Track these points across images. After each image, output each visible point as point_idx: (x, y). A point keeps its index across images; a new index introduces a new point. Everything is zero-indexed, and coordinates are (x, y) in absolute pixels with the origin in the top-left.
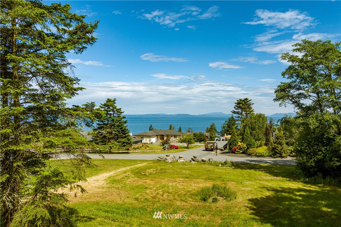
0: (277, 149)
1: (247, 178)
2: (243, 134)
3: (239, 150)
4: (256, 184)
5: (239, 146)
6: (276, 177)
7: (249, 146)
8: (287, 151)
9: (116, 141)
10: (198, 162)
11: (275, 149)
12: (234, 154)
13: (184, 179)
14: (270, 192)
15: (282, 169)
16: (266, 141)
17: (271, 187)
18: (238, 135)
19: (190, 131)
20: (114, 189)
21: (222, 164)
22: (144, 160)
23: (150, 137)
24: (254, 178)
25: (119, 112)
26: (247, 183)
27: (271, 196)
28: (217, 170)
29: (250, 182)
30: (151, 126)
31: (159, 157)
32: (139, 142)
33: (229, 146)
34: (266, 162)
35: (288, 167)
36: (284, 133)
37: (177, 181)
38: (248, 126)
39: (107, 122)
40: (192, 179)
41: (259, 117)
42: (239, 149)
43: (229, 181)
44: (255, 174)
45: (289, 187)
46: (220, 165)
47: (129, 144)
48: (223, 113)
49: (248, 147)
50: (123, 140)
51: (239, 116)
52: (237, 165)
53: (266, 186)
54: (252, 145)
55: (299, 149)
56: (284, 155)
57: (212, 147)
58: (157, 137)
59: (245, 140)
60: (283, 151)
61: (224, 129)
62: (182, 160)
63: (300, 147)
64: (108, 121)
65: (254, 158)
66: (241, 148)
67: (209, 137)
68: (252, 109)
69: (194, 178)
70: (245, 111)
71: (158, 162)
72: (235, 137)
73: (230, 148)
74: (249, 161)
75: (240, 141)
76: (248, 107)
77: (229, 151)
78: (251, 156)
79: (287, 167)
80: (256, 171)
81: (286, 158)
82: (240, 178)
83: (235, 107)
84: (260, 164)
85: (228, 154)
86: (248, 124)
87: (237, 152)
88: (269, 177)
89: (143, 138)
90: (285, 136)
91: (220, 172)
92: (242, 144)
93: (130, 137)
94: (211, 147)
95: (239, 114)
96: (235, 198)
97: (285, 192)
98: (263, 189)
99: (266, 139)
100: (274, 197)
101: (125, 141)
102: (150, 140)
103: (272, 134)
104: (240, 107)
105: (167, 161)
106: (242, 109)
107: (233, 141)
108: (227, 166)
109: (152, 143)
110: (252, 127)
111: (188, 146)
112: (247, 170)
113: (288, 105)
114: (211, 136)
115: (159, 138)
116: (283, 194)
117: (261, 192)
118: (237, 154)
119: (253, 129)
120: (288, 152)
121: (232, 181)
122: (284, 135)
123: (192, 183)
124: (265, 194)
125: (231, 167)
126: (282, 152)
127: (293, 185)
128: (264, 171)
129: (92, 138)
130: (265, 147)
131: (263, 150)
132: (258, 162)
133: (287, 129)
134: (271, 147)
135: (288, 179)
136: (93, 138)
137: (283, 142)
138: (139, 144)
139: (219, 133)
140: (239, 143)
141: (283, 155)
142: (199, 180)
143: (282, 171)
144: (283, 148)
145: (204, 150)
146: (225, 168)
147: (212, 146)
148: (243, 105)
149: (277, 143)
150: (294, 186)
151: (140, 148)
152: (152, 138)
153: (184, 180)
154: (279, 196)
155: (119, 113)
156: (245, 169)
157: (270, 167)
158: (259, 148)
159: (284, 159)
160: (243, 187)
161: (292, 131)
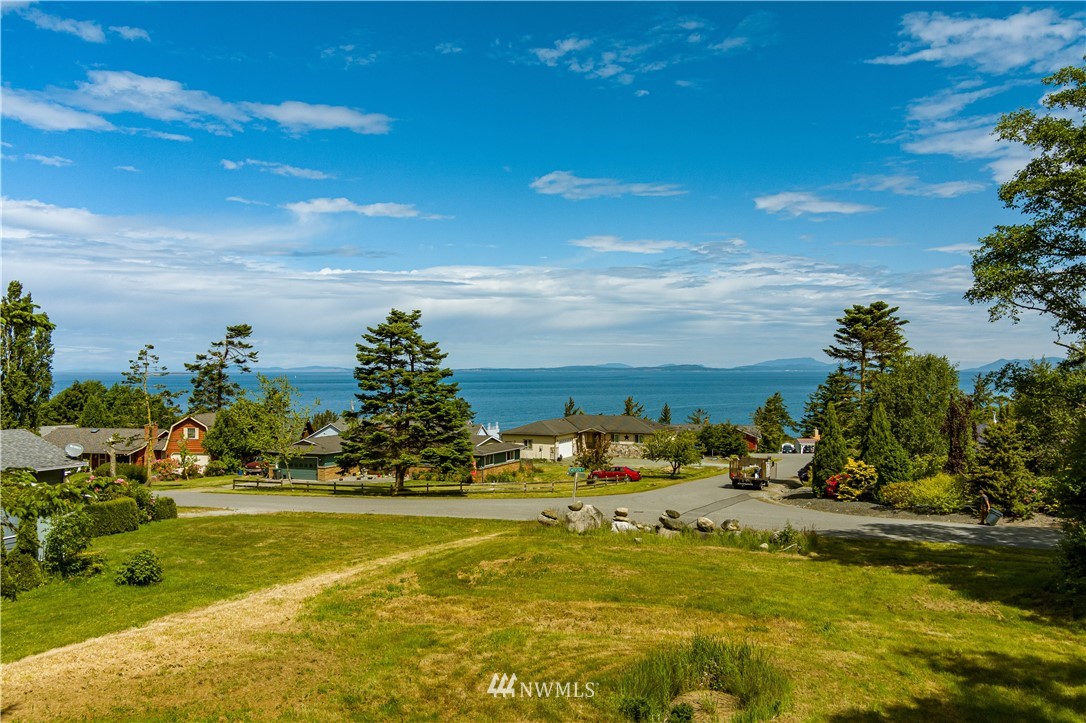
0: (992, 487)
1: (856, 605)
2: (867, 428)
3: (851, 486)
4: (887, 634)
5: (851, 472)
6: (976, 603)
7: (887, 472)
8: (1030, 493)
9: (418, 453)
10: (684, 530)
11: (985, 485)
12: (830, 502)
13: (602, 604)
14: (940, 676)
15: (1006, 568)
16: (950, 455)
17: (950, 652)
18: (846, 435)
19: (702, 418)
20: (306, 642)
21: (772, 541)
22: (499, 521)
23: (552, 440)
24: (883, 604)
25: (429, 356)
26: (853, 627)
27: (944, 700)
28: (745, 567)
29: (866, 624)
30: (572, 404)
31: (544, 514)
32: (509, 455)
33: (814, 473)
34: (948, 536)
35: (1034, 558)
36: (1019, 427)
37: (572, 611)
38: (884, 401)
39: (388, 390)
40: (632, 605)
41: (923, 368)
42: (850, 484)
43: (777, 616)
44: (895, 588)
45: (1027, 652)
46: (765, 545)
47: (463, 463)
48: (816, 359)
49: (881, 476)
50: (442, 450)
51: (855, 368)
52: (829, 548)
53: (928, 647)
54: (896, 470)
55: (1077, 491)
56: (1019, 506)
57: (757, 476)
58: (579, 440)
59: (871, 450)
60: (1014, 493)
61: (812, 414)
62: (625, 525)
63: (1078, 483)
64: (393, 386)
65: (905, 517)
66: (859, 482)
67: (759, 439)
68: (902, 341)
69: (643, 600)
70: (874, 348)
71: (539, 530)
72: (836, 439)
73: (818, 481)
74: (883, 528)
75: (857, 453)
76: (886, 333)
77: (814, 491)
78: (894, 508)
79: (1028, 558)
80: (901, 572)
81: (1028, 518)
82: (829, 605)
83: (839, 333)
84: (924, 543)
85: (809, 502)
86: (884, 394)
87: (843, 493)
88: (948, 601)
89: (530, 442)
90: (1023, 437)
91: (755, 575)
92: (859, 466)
93: (466, 442)
94: (753, 475)
95: (854, 360)
96: (775, 708)
97: (1010, 683)
98: (916, 659)
99: (951, 449)
100: (958, 706)
101: (448, 454)
102: (553, 451)
103: (974, 428)
104: (856, 335)
105: (571, 527)
106: (864, 342)
107: (828, 456)
108: (791, 551)
109: (559, 459)
110: (897, 404)
111: (675, 469)
112: (864, 569)
113: (1024, 314)
114: (766, 437)
115: (584, 441)
116: (1001, 689)
117: (901, 674)
118: (841, 500)
119: (902, 411)
120: (1034, 499)
121: (793, 617)
122: (1017, 432)
123: (626, 621)
124: (915, 690)
125: (805, 554)
126: (1013, 498)
127: (1049, 641)
128: (934, 572)
129: (342, 444)
130: (946, 479)
131: (937, 487)
132: (914, 533)
133: (1031, 413)
134: (967, 476)
135: (1027, 613)
136: (345, 441)
137: (1017, 458)
138: (508, 461)
139: (798, 428)
140: (851, 461)
141: (1014, 509)
142: (658, 610)
143: (1007, 574)
144: (1014, 482)
145: (727, 487)
146: (782, 555)
147: (756, 471)
148: (867, 326)
149: (991, 462)
150: (1054, 647)
151: (511, 478)
152: (561, 442)
153: (600, 609)
154: (980, 705)
155: (428, 360)
156: (856, 563)
157: (962, 557)
158: (921, 481)
159: (1019, 524)
160: (829, 647)
161: (1049, 419)
